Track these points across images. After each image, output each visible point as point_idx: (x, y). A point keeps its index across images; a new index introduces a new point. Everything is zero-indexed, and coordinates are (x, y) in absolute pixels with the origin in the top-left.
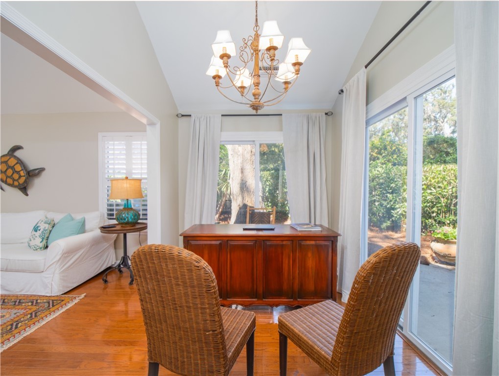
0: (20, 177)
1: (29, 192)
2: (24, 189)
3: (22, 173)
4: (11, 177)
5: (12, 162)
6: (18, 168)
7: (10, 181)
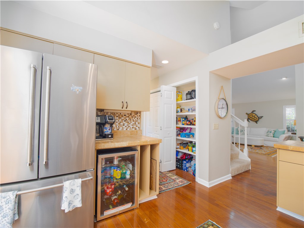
0: (257, 119)
1: (257, 123)
2: (256, 122)
3: (257, 118)
4: (254, 119)
5: (254, 115)
6: (256, 116)
7: (253, 120)
